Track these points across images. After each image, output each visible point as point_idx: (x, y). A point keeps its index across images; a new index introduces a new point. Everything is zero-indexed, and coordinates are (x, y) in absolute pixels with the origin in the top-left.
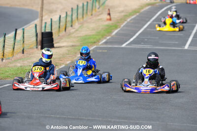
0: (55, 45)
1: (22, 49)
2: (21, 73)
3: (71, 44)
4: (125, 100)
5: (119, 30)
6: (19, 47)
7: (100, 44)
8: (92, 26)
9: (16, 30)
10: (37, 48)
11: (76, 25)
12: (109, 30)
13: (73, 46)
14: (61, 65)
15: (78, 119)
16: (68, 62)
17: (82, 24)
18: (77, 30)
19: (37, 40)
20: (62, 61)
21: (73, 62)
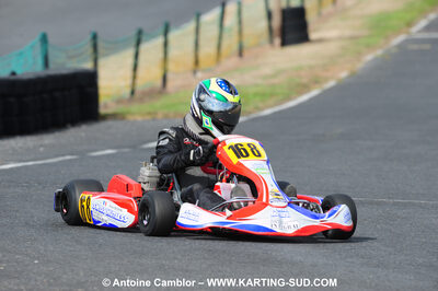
0: (313, 35)
1: (235, 47)
3: (348, 33)
6: (230, 43)
7: (414, 30)
9: (223, 5)
10: (271, 41)
13: (352, 38)
14: (326, 80)
15: (371, 203)
16: (344, 74)
19: (270, 29)
21: (353, 75)
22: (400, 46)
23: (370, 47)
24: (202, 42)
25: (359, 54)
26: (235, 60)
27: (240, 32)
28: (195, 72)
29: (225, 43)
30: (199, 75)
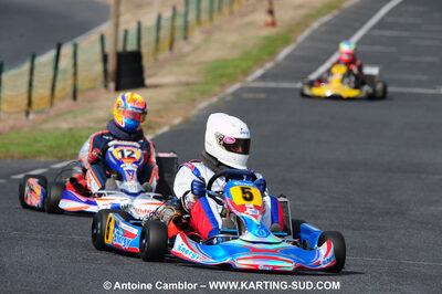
0: (148, 81)
1: (69, 90)
2: (69, 144)
3: (183, 79)
4: (305, 208)
5: (295, 50)
6: (64, 84)
7: (250, 78)
8: (233, 38)
9: (59, 47)
10: (106, 86)
11: (197, 36)
12: (270, 47)
13: (187, 84)
14: (160, 126)
16: (177, 121)
17: (209, 33)
18: (197, 48)
19: (105, 72)
20: (161, 117)
21: (186, 121)
22: (234, 94)
23: (204, 94)
24: (35, 84)
25: (194, 101)
26: (69, 102)
27: (75, 74)
28: (27, 113)
29: (59, 86)
30: (32, 116)
